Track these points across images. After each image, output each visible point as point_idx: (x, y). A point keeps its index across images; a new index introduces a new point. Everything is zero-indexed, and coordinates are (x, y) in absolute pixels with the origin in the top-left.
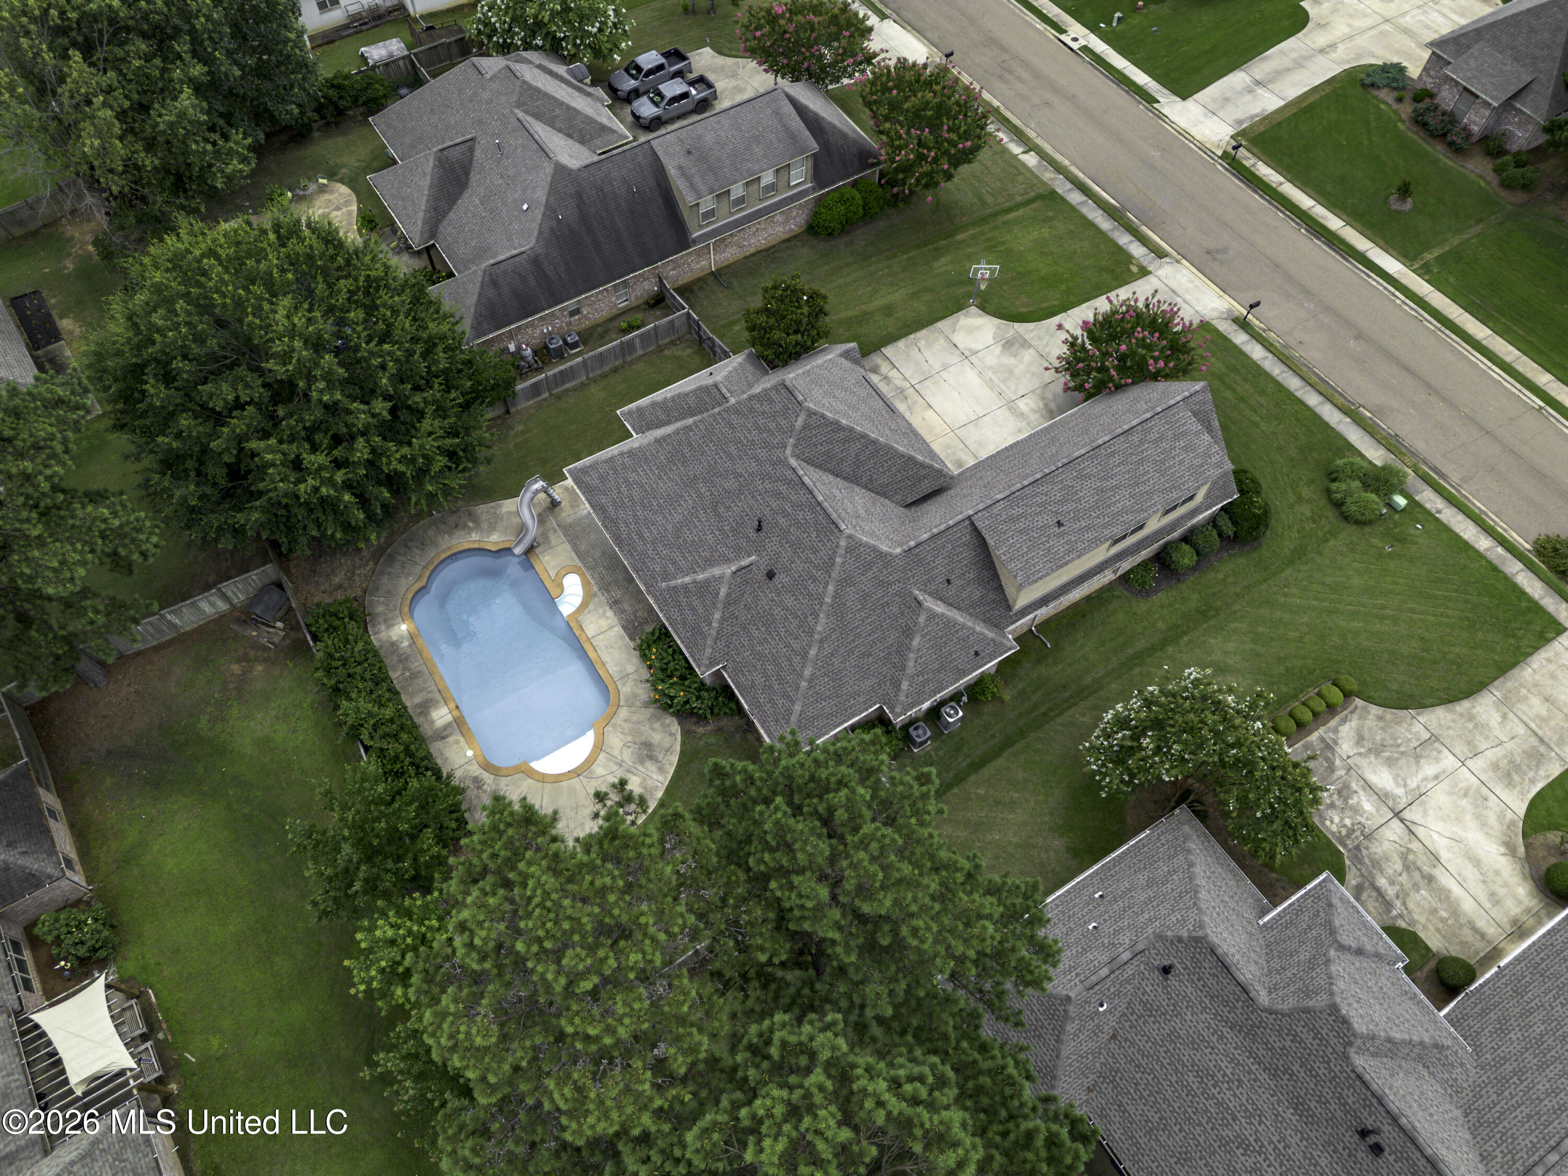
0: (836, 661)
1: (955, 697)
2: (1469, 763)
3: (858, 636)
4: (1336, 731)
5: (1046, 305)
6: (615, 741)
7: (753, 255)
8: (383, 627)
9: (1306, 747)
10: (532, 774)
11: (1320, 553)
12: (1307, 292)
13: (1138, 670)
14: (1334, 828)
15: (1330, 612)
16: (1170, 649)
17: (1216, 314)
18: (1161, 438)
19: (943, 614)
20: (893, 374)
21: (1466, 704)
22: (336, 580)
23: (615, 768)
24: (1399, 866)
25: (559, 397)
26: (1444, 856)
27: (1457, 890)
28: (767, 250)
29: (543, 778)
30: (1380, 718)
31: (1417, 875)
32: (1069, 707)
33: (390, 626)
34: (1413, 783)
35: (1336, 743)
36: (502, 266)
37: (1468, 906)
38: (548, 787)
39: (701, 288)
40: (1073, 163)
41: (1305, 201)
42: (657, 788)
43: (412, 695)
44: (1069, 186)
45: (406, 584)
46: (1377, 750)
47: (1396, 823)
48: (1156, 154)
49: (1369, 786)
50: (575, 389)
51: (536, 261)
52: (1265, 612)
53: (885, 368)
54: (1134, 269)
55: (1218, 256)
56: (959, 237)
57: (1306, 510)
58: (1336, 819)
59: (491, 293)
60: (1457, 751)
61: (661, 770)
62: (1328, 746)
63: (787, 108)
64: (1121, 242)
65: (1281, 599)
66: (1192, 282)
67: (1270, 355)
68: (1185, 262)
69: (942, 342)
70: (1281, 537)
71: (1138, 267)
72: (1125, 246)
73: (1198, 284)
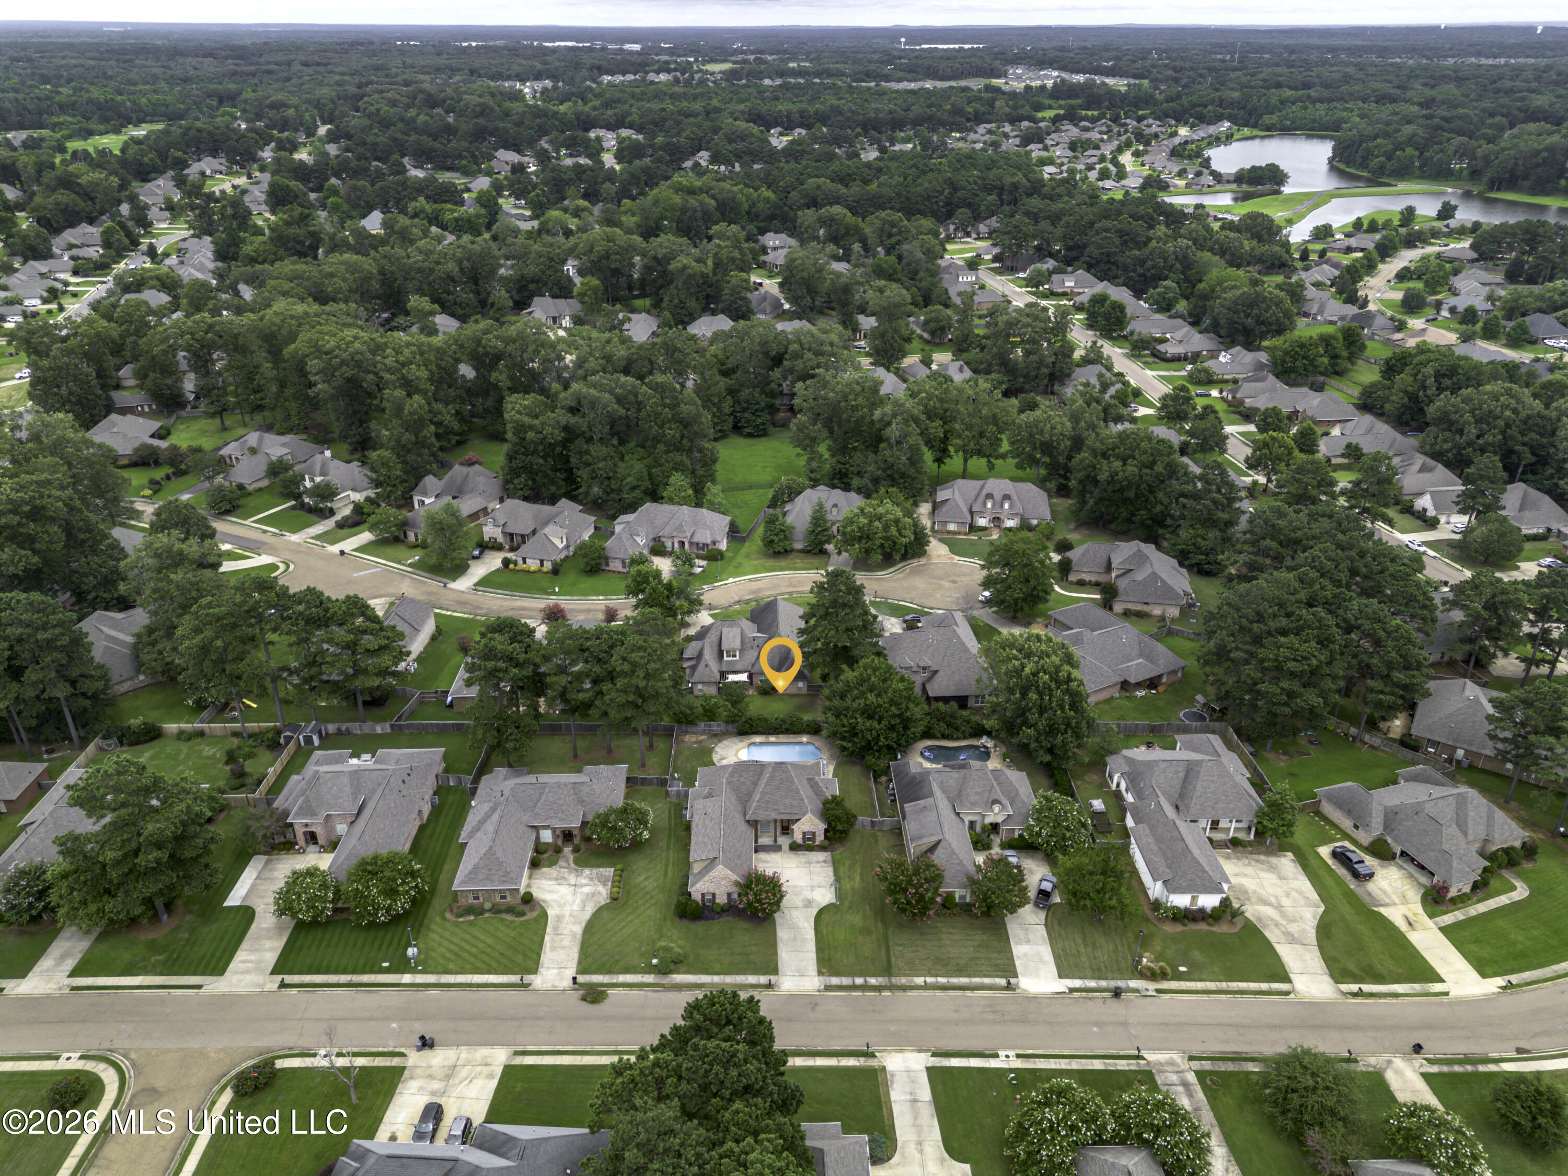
0: (710, 773)
2: (570, 911)
4: (607, 890)
5: (821, 925)
8: (809, 737)
13: (664, 862)
14: (586, 870)
15: (639, 916)
16: (662, 873)
17: (780, 981)
20: (819, 865)
21: (584, 925)
24: (565, 876)
26: (557, 886)
27: (549, 882)
30: (600, 902)
31: (559, 877)
34: (578, 895)
35: (604, 887)
37: (544, 881)
38: (737, 749)
41: (820, 1062)
46: (593, 894)
47: (574, 883)
48: (893, 1029)
49: (587, 885)
51: (908, 774)
52: (653, 901)
53: (823, 864)
54: (824, 970)
55: (810, 1006)
58: (587, 873)
60: (575, 912)
62: (604, 885)
63: (935, 839)
64: (843, 978)
65: (653, 908)
66: (804, 986)
67: (747, 982)
68: (817, 993)
69: (824, 884)
70: (672, 923)
71: (825, 973)
72: (840, 978)
73: (802, 988)
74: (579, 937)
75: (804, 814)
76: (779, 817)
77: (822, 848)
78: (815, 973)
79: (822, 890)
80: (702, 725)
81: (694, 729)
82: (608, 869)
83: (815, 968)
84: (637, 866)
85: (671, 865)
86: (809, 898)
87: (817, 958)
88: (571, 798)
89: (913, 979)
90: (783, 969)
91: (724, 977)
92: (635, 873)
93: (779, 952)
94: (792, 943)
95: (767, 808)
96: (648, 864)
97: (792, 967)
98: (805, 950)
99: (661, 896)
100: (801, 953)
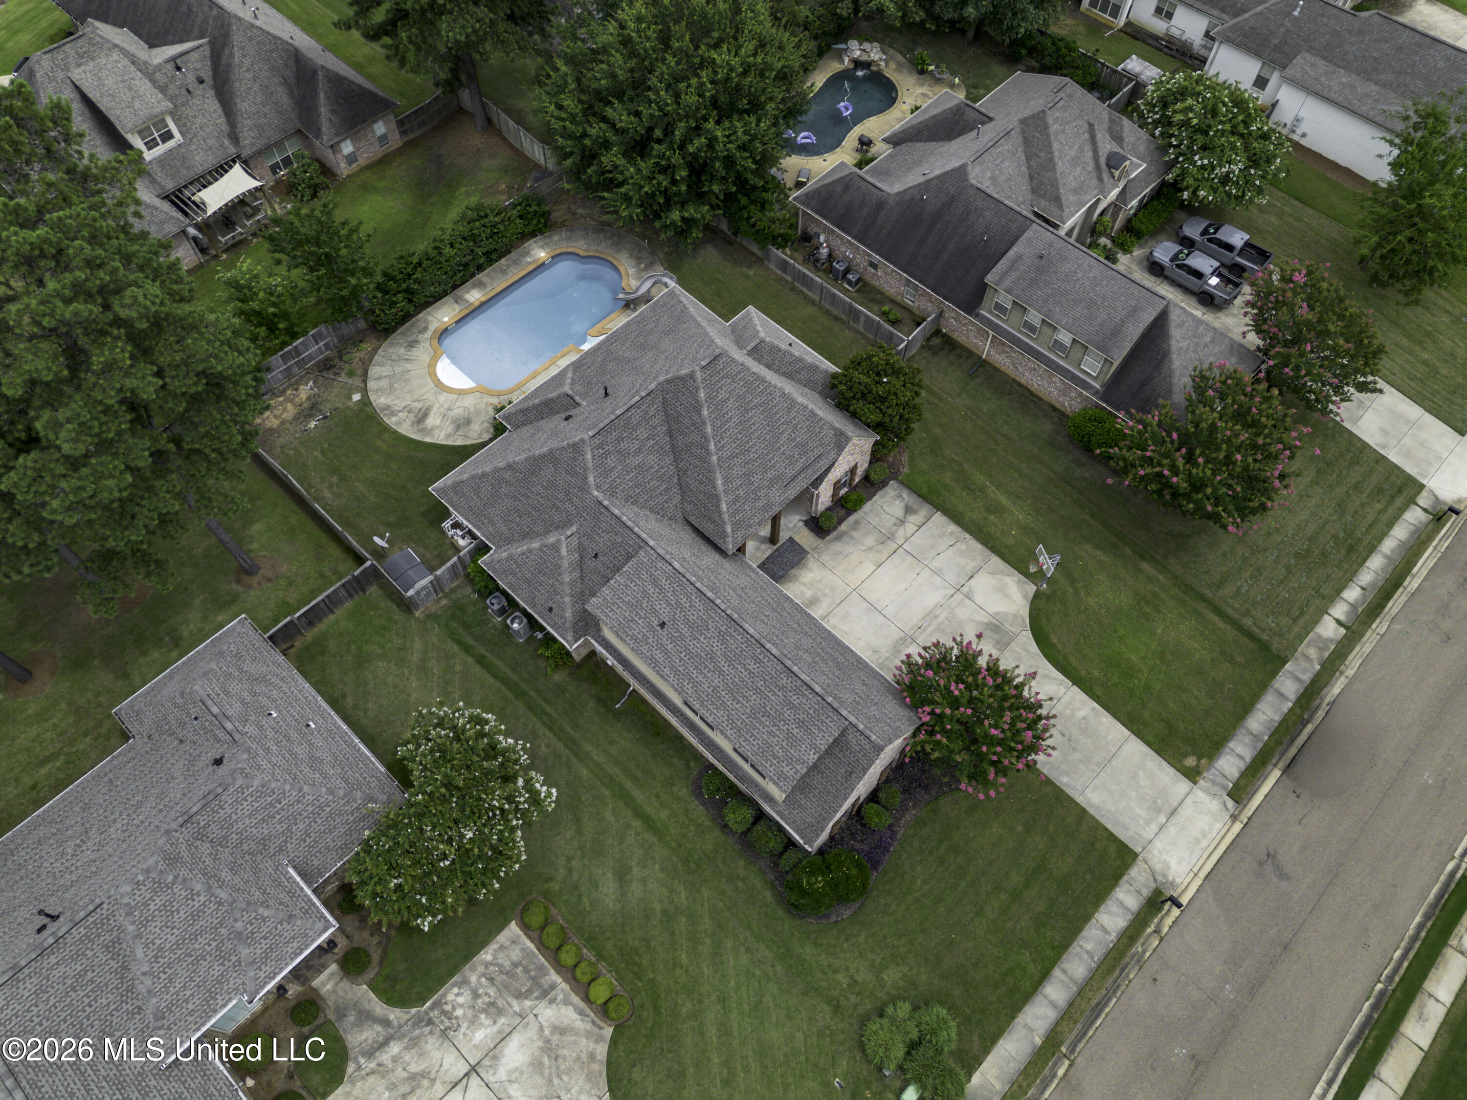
0: (504, 490)
1: (533, 623)
3: (528, 498)
4: (567, 1002)
5: (1074, 662)
6: (469, 402)
7: (1021, 385)
8: (541, 243)
9: (541, 968)
10: (435, 358)
11: (805, 993)
12: (1253, 989)
13: (607, 793)
14: (450, 997)
15: (723, 1000)
16: (637, 824)
17: (1158, 867)
18: (793, 707)
19: (561, 558)
20: (910, 528)
22: (580, 211)
23: (446, 406)
24: (414, 1068)
25: (793, 289)
28: (1033, 394)
29: (432, 366)
30: (592, 1056)
31: (406, 1088)
32: (555, 733)
33: (542, 247)
34: (513, 1090)
35: (552, 1001)
36: (863, 183)
38: (425, 371)
39: (960, 356)
40: (1353, 680)
42: (433, 436)
43: (488, 275)
44: (1307, 678)
45: (580, 246)
46: (549, 1050)
47: (464, 1067)
49: (503, 1037)
50: (806, 298)
51: (881, 205)
52: (707, 924)
53: (912, 519)
54: (1191, 762)
55: (1268, 868)
56: (1145, 566)
57: (864, 975)
58: (461, 1000)
59: (839, 189)
61: (448, 436)
62: (546, 993)
63: (1147, 317)
64: (1232, 744)
65: (729, 944)
66: (1204, 835)
67: (1113, 937)
68: (1238, 827)
69: (971, 565)
70: (816, 944)
71: (1198, 766)
72: (1227, 750)
73: (1205, 843)
77: (879, 484)
78: (1184, 785)
79: (986, 582)
81: (259, 384)
82: (503, 937)
83: (1171, 771)
84: (563, 861)
85: (628, 785)
86: (986, 620)
87: (1149, 744)
88: (226, 875)
89: (1320, 636)
90: (1131, 833)
91: (1064, 971)
92: (575, 887)
93: (1080, 799)
94: (1076, 755)
95: (754, 492)
96: (579, 832)
97: (1138, 811)
98: (1114, 750)
99: (705, 893)
100: (1114, 762)
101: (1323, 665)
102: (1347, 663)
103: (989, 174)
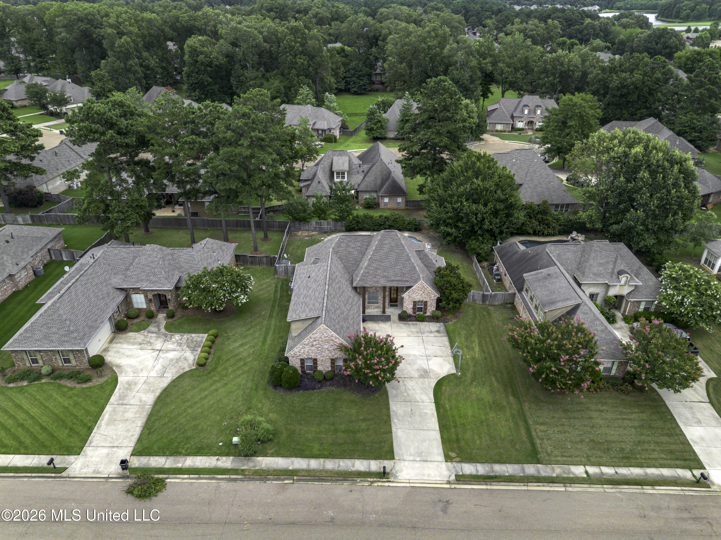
2: (146, 378)
4: (195, 356)
5: (443, 398)
8: (410, 233)
9: (200, 346)
11: (246, 400)
12: (382, 525)
14: (176, 336)
15: (226, 384)
16: (261, 339)
21: (158, 394)
24: (151, 341)
26: (139, 351)
27: (131, 347)
30: (184, 369)
31: (145, 342)
33: (408, 234)
34: (161, 360)
35: (192, 353)
36: (516, 245)
37: (125, 346)
39: (513, 313)
45: (420, 237)
46: (178, 360)
47: (159, 348)
49: (174, 350)
51: (516, 252)
52: (246, 368)
54: (453, 455)
55: (441, 505)
58: (177, 338)
60: (152, 379)
62: (193, 350)
63: (571, 304)
64: (478, 465)
65: (245, 376)
66: (428, 476)
67: (354, 469)
68: (448, 486)
69: (441, 354)
70: (265, 393)
71: (454, 458)
72: (474, 464)
73: (426, 478)
74: (148, 408)
75: (416, 282)
76: (389, 285)
77: (434, 319)
78: (441, 458)
79: (439, 360)
80: (314, 222)
81: (306, 228)
82: (201, 335)
83: (441, 451)
84: (234, 332)
85: (271, 332)
86: (425, 367)
87: (442, 437)
88: (166, 262)
89: (570, 469)
90: (400, 452)
91: (324, 462)
92: (229, 339)
93: (394, 429)
94: (409, 419)
95: (376, 275)
96: (246, 331)
97: (412, 449)
98: (425, 428)
99: (256, 363)
100: (421, 431)
101: (557, 477)
102: (573, 485)
103: (558, 252)
